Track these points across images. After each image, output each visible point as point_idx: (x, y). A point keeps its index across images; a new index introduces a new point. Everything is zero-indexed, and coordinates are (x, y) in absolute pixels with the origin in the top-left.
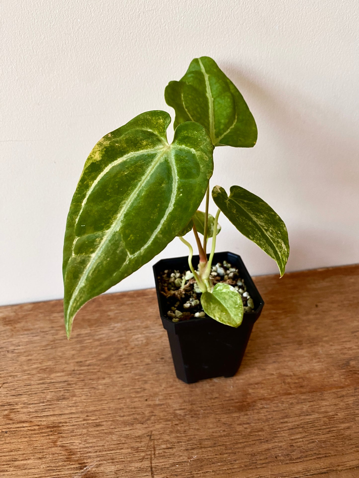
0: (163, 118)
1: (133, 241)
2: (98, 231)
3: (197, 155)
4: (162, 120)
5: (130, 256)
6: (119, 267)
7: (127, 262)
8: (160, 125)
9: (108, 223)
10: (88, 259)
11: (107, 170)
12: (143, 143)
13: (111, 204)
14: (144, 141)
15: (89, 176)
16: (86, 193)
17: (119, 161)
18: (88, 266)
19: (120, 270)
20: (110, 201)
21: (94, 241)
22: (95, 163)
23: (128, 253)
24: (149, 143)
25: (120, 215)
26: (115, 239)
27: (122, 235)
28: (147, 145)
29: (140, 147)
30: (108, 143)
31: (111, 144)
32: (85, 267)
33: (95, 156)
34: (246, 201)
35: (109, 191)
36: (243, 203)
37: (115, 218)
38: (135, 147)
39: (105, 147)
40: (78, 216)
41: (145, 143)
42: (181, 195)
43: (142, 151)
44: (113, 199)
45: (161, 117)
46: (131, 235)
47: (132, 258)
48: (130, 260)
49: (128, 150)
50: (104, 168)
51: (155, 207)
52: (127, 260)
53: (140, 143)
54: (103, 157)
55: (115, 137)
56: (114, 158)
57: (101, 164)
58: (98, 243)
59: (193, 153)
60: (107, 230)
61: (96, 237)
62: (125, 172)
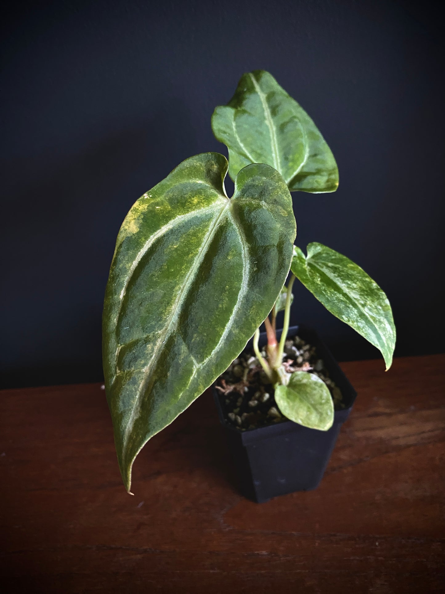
0: (216, 163)
1: (198, 344)
2: (148, 332)
3: (270, 210)
4: (215, 167)
5: (196, 367)
6: (185, 385)
7: (194, 375)
8: (214, 173)
9: (160, 320)
10: (139, 376)
11: (148, 245)
12: (193, 201)
13: (160, 292)
14: (195, 198)
15: (124, 256)
16: (124, 280)
17: (164, 230)
18: (142, 386)
19: (187, 388)
20: (160, 289)
21: (144, 348)
22: (132, 237)
23: (194, 361)
24: (201, 200)
25: (176, 308)
26: (173, 343)
27: (182, 336)
28: (199, 203)
29: (190, 208)
30: (146, 207)
31: (150, 208)
32: (137, 389)
33: (129, 227)
34: (330, 264)
36: (328, 267)
37: (169, 312)
38: (184, 208)
39: (143, 213)
40: (117, 314)
41: (195, 200)
42: (256, 269)
43: (193, 212)
44: (162, 284)
46: (195, 335)
47: (202, 368)
48: (198, 371)
49: (174, 214)
50: (144, 242)
51: (223, 290)
52: (194, 372)
53: (190, 201)
54: (141, 227)
55: (153, 198)
56: (156, 227)
57: (139, 238)
58: (150, 351)
59: (264, 207)
60: (160, 330)
61: (147, 342)
62: (175, 245)
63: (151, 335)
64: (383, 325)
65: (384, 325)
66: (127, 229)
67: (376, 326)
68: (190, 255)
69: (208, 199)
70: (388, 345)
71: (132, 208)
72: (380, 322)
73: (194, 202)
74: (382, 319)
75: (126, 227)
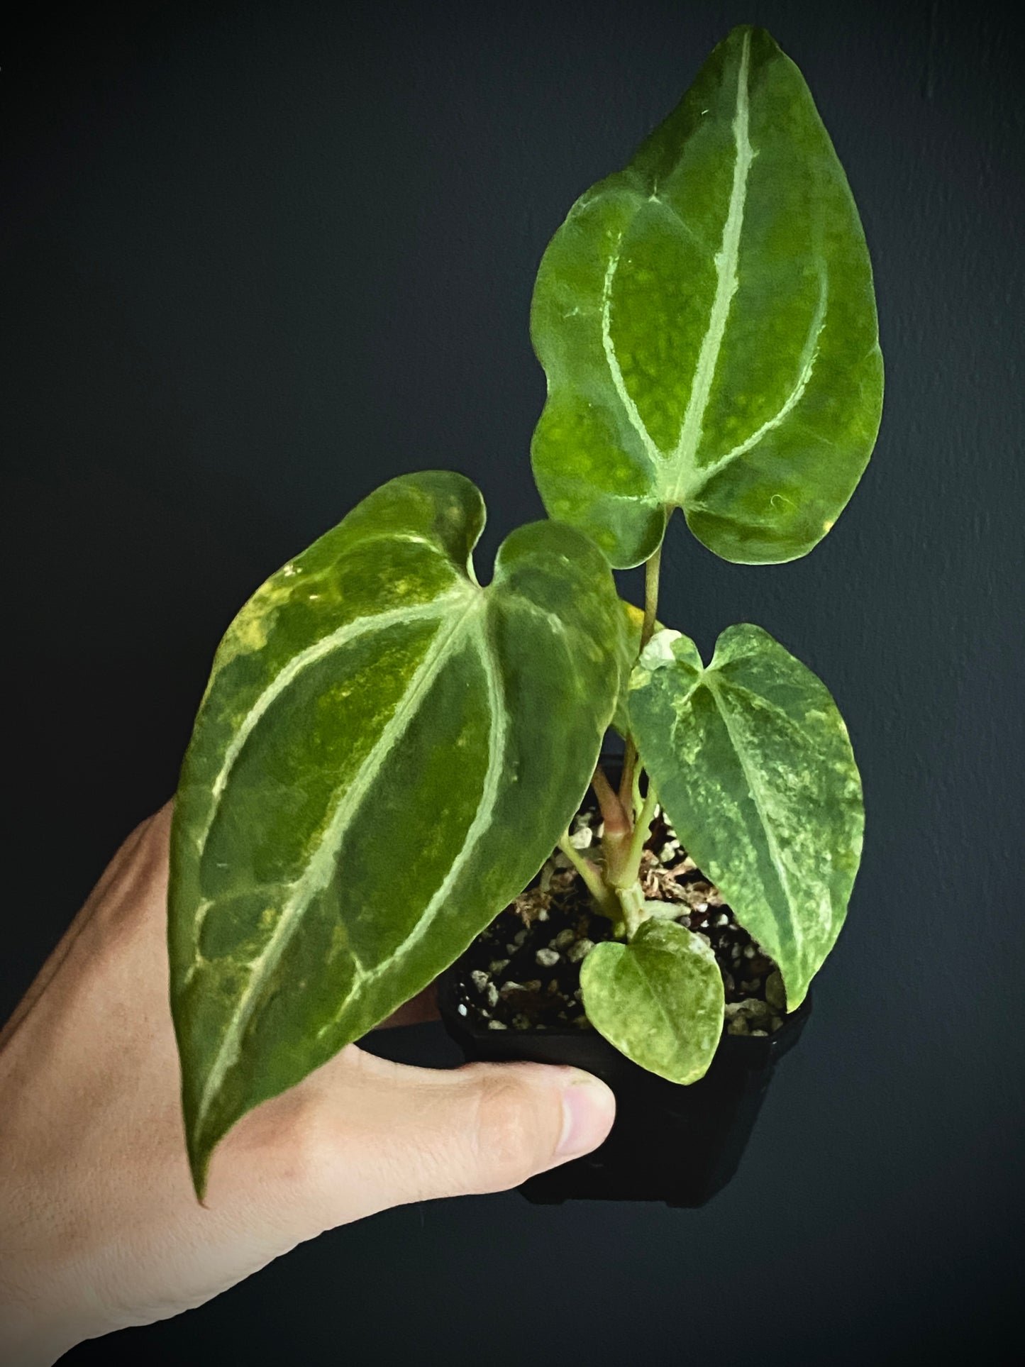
1: (370, 926)
2: (268, 883)
3: (566, 640)
4: (456, 511)
5: (362, 976)
6: (332, 1013)
8: (450, 524)
9: (295, 859)
10: (243, 978)
11: (284, 678)
12: (396, 587)
13: (301, 795)
14: (403, 581)
15: (231, 696)
16: (223, 752)
17: (324, 647)
18: (244, 998)
19: (337, 1019)
20: (300, 787)
21: (257, 918)
22: (250, 656)
23: (358, 964)
24: (416, 586)
25: (331, 837)
26: (318, 917)
27: (338, 904)
28: (408, 593)
29: (387, 602)
30: (287, 595)
31: (297, 596)
32: (233, 1005)
33: (246, 633)
35: (297, 755)
37: (315, 845)
38: (373, 601)
39: (278, 608)
40: (202, 828)
41: (402, 587)
42: (515, 777)
43: (394, 612)
44: (307, 778)
45: (453, 498)
46: (365, 908)
47: (370, 982)
48: (363, 987)
49: (349, 613)
50: (277, 671)
51: (435, 818)
52: (356, 987)
53: (390, 588)
54: (271, 638)
55: (306, 573)
56: (307, 640)
57: (266, 661)
58: (269, 927)
59: (554, 630)
60: (294, 880)
61: (263, 904)
62: (344, 691)
63: (272, 889)
64: (811, 904)
65: (814, 905)
66: (242, 636)
67: (793, 904)
68: (376, 719)
69: (432, 584)
70: (805, 956)
71: (256, 596)
72: (809, 894)
73: (398, 591)
74: (818, 887)
75: (239, 634)
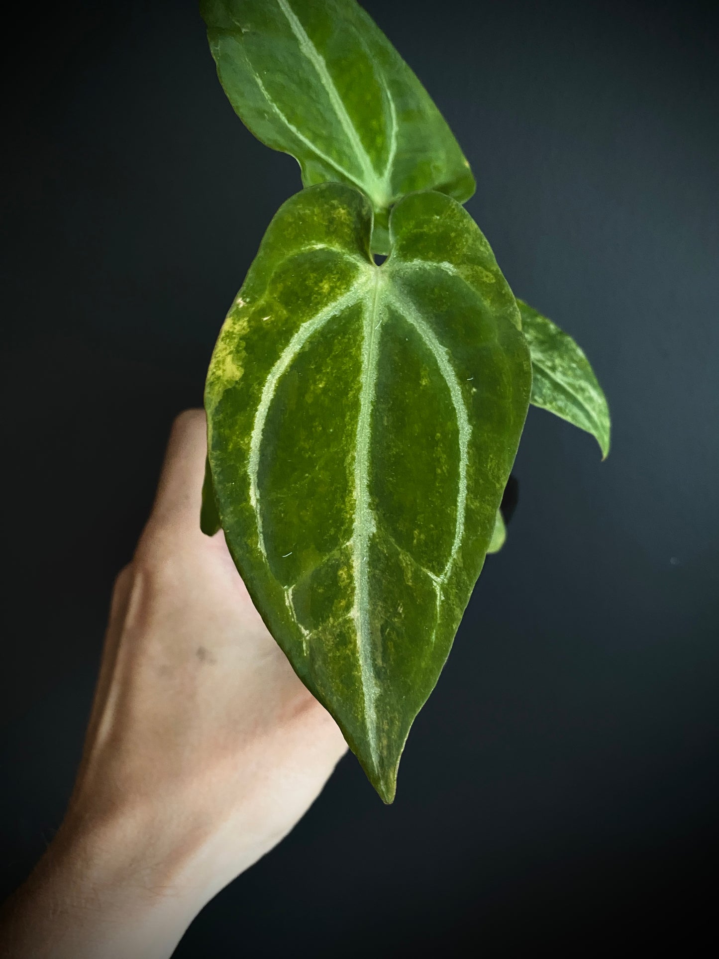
0: (342, 203)
1: (426, 544)
2: (330, 550)
3: (462, 277)
4: (342, 211)
5: (438, 581)
6: (433, 618)
7: (440, 597)
8: (342, 224)
9: (342, 524)
10: (349, 628)
11: (268, 394)
12: (322, 288)
14: (325, 281)
15: (231, 427)
16: (246, 472)
17: (287, 357)
18: (359, 642)
19: (439, 622)
20: (320, 469)
21: (335, 579)
22: (234, 388)
23: (431, 574)
24: (335, 282)
25: (360, 494)
26: (382, 556)
27: (393, 540)
28: (332, 289)
29: (318, 303)
30: (245, 324)
31: (253, 323)
32: (354, 652)
33: (224, 371)
35: (308, 447)
37: (352, 505)
38: (309, 307)
39: (242, 338)
40: (257, 536)
41: (326, 286)
42: (474, 390)
43: (326, 310)
44: (322, 462)
45: (335, 202)
46: (416, 532)
47: (446, 581)
48: (443, 588)
49: (295, 323)
50: (260, 391)
51: (433, 444)
52: (438, 592)
53: (317, 291)
54: (246, 365)
55: (253, 301)
56: (273, 357)
57: (249, 386)
58: (348, 581)
59: (450, 273)
60: (348, 540)
61: (336, 567)
62: (319, 384)
63: (336, 553)
65: (588, 394)
66: (222, 374)
67: (580, 397)
68: (351, 394)
69: (346, 275)
71: (222, 335)
72: (582, 390)
73: (324, 291)
74: (583, 384)
75: (220, 373)
